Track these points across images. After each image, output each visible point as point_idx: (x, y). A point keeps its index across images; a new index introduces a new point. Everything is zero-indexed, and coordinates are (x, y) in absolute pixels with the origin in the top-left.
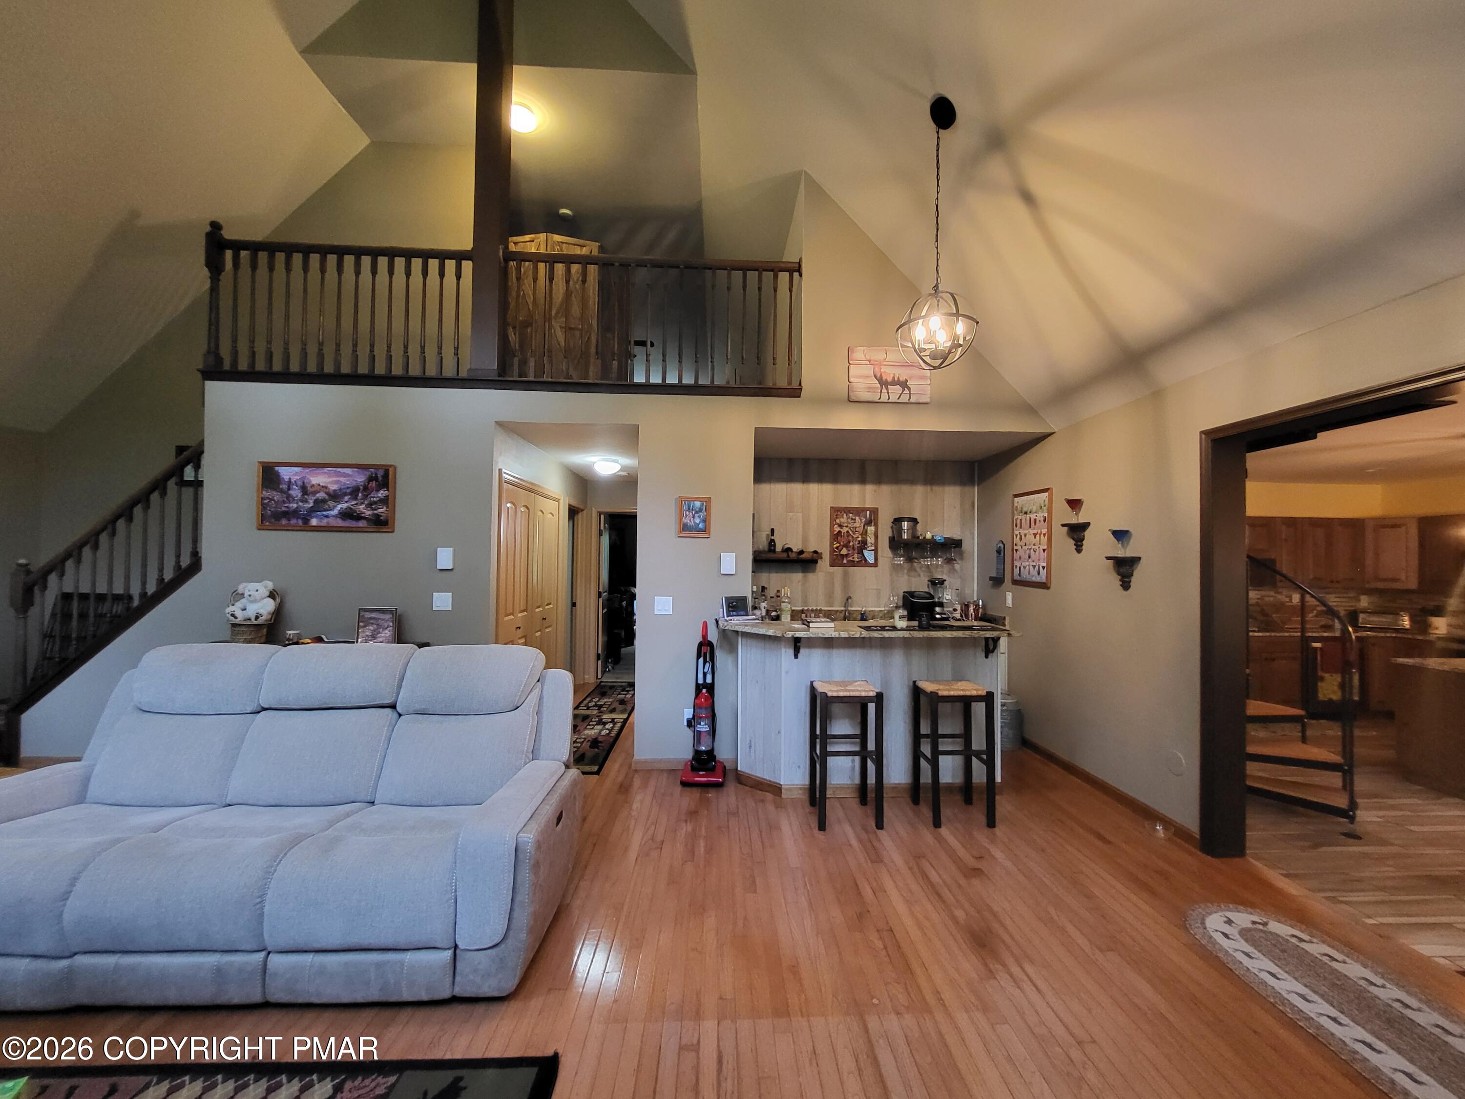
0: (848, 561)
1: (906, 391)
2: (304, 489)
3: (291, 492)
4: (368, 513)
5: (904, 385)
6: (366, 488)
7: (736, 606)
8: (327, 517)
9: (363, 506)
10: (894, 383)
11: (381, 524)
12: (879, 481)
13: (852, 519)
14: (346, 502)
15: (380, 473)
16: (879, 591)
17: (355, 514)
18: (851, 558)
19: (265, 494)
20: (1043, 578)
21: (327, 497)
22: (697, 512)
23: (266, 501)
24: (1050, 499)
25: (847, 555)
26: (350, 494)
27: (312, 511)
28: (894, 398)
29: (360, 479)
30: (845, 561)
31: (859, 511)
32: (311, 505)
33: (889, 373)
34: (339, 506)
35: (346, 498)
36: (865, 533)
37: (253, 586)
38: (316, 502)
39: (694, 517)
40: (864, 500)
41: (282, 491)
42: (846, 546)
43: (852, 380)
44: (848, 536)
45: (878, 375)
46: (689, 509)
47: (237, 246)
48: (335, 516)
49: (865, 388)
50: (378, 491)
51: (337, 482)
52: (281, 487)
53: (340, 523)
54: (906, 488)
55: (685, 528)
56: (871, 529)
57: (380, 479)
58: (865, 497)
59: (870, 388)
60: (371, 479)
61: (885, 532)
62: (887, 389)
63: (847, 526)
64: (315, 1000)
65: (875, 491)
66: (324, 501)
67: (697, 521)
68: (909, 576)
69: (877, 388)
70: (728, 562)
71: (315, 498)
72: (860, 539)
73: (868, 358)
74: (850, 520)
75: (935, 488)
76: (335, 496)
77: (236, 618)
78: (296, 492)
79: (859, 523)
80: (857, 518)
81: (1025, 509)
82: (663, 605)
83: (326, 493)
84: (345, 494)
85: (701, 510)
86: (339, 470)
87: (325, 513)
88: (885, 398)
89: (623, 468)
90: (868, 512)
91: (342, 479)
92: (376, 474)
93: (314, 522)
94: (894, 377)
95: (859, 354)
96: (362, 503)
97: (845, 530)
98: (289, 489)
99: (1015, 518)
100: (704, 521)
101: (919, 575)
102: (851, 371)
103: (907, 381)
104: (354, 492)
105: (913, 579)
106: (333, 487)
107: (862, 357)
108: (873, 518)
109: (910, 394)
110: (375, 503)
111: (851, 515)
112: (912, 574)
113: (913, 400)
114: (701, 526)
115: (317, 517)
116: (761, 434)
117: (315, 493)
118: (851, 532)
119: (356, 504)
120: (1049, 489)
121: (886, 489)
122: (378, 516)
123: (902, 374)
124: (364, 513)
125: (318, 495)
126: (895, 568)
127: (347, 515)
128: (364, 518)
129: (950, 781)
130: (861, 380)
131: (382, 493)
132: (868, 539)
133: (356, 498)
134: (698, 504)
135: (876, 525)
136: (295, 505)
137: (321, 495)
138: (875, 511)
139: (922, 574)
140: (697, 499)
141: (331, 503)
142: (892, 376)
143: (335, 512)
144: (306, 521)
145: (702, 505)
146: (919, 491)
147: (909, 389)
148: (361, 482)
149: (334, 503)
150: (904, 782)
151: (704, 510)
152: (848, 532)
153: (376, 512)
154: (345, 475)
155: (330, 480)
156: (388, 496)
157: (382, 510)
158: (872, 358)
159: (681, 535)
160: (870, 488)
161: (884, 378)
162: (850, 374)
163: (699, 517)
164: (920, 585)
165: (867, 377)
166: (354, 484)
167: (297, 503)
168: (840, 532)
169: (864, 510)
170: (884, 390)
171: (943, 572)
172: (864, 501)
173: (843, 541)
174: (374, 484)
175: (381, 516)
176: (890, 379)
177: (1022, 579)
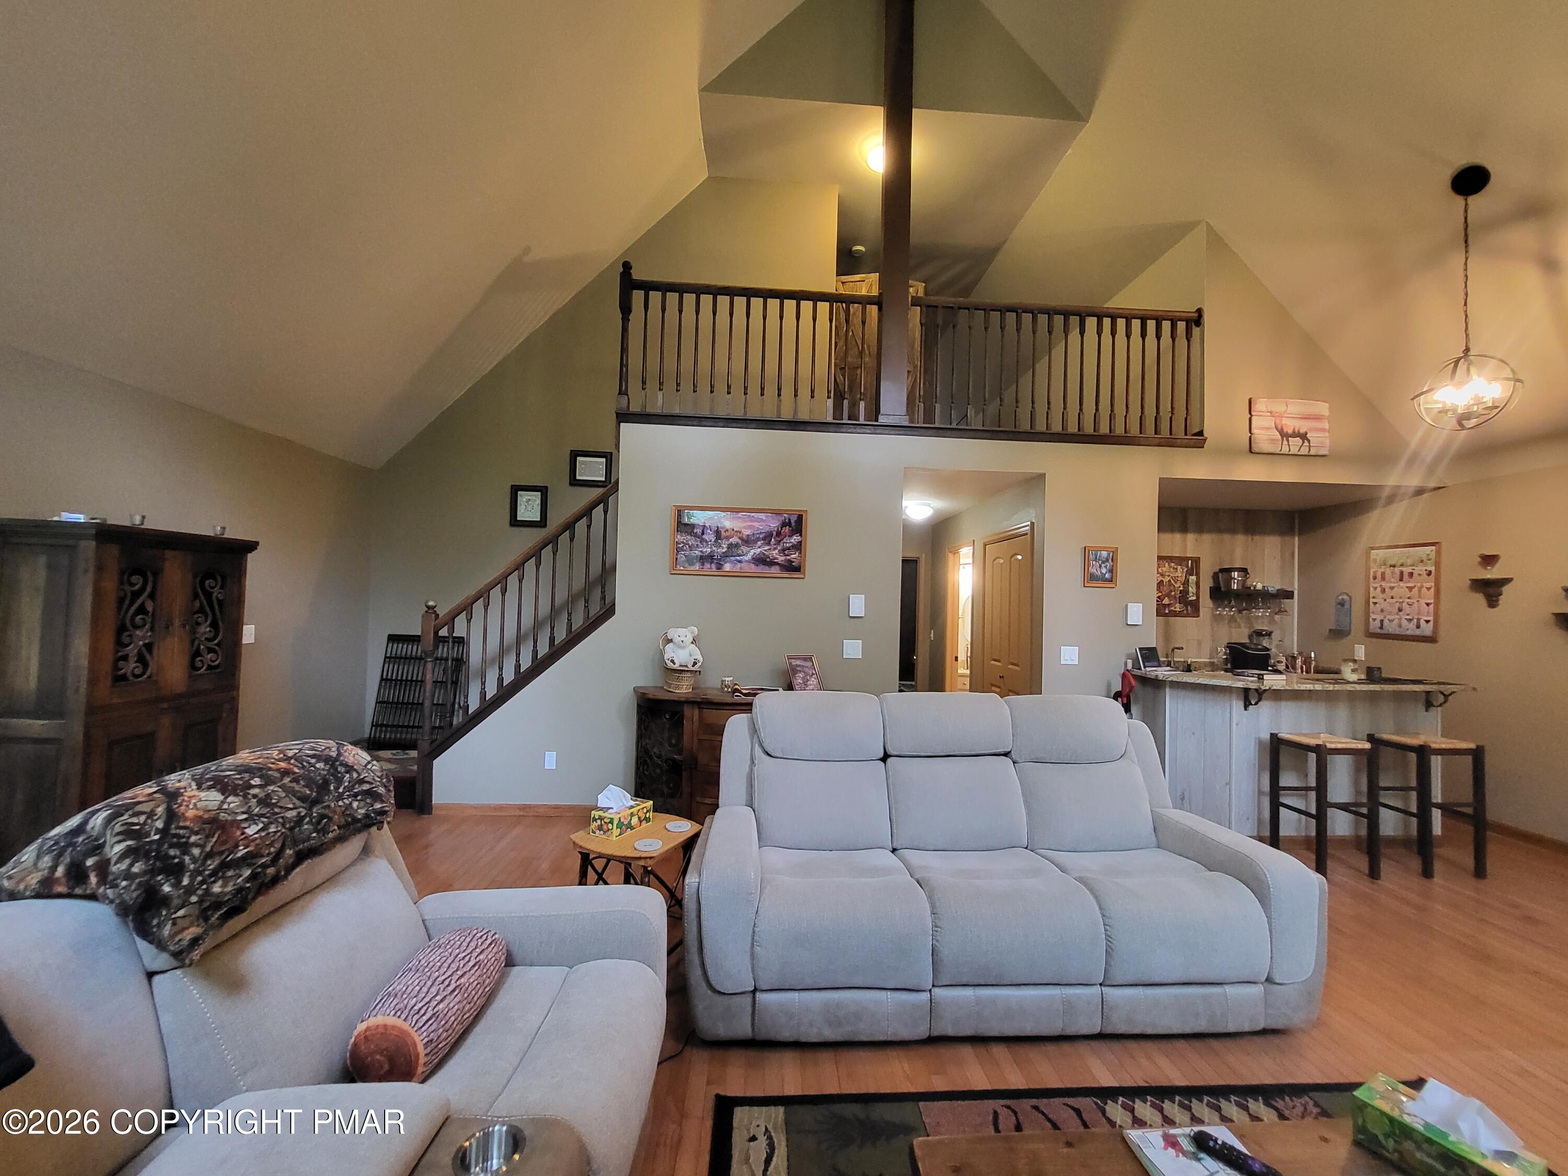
0: (1170, 611)
1: (1306, 443)
2: (718, 533)
3: (704, 536)
4: (781, 559)
5: (1304, 437)
6: (779, 534)
7: (1149, 655)
8: (740, 562)
9: (777, 551)
10: (1295, 435)
11: (793, 568)
12: (1200, 530)
13: (1174, 568)
14: (759, 547)
15: (794, 519)
16: (1200, 643)
17: (768, 560)
18: (1172, 608)
19: (680, 538)
20: (1427, 630)
21: (740, 542)
22: (1103, 562)
23: (681, 546)
24: (1438, 553)
25: (1169, 605)
26: (764, 539)
27: (725, 555)
28: (1294, 450)
29: (774, 524)
30: (1167, 611)
31: (1181, 560)
32: (725, 550)
33: (1290, 425)
34: (753, 551)
35: (759, 543)
36: (1186, 583)
37: (681, 631)
38: (730, 546)
39: (1100, 566)
40: (1185, 548)
41: (696, 535)
42: (1168, 595)
43: (1254, 431)
44: (1170, 586)
45: (1279, 427)
46: (1096, 558)
47: (648, 287)
48: (748, 561)
49: (1268, 440)
50: (791, 536)
51: (750, 527)
52: (695, 531)
53: (753, 568)
54: (1227, 537)
55: (1093, 578)
56: (1193, 578)
57: (793, 524)
58: (1186, 545)
59: (1272, 440)
60: (784, 525)
61: (1207, 584)
62: (1288, 441)
63: (1169, 576)
64: (1149, 1031)
65: (1196, 540)
66: (737, 546)
67: (1104, 571)
68: (1230, 627)
69: (1278, 440)
70: (1136, 614)
71: (728, 543)
72: (1181, 588)
73: (1270, 409)
74: (1172, 570)
75: (1256, 538)
76: (748, 541)
77: (674, 664)
78: (710, 537)
79: (1180, 572)
80: (1179, 567)
81: (1393, 563)
82: (1070, 655)
83: (739, 538)
84: (758, 539)
85: (1107, 560)
86: (753, 514)
87: (738, 558)
88: (1285, 450)
89: (937, 512)
90: (1190, 562)
91: (756, 524)
92: (790, 520)
93: (727, 567)
94: (1294, 429)
95: (1261, 405)
96: (775, 549)
97: (1166, 579)
98: (703, 534)
99: (1372, 571)
100: (1111, 571)
101: (1240, 627)
102: (1254, 422)
103: (1306, 433)
104: (768, 538)
105: (1234, 630)
106: (747, 532)
107: (1264, 409)
108: (1194, 566)
109: (1310, 446)
110: (789, 549)
111: (1173, 564)
112: (1233, 624)
113: (1313, 452)
114: (1107, 576)
115: (730, 562)
116: (1166, 486)
117: (728, 538)
118: (1172, 582)
119: (769, 549)
120: (1437, 543)
121: (1207, 538)
122: (790, 562)
123: (1303, 426)
124: (776, 558)
125: (731, 540)
126: (1217, 619)
127: (762, 561)
128: (777, 564)
129: (1393, 834)
130: (1263, 432)
131: (795, 539)
132: (1190, 589)
133: (769, 544)
134: (1104, 554)
135: (1198, 575)
136: (709, 550)
137: (734, 540)
138: (1196, 561)
139: (1242, 625)
140: (1104, 549)
141: (744, 549)
142: (1292, 428)
143: (748, 557)
144: (719, 567)
145: (1109, 555)
146: (1240, 540)
147: (1309, 441)
148: (774, 527)
149: (748, 549)
150: (1347, 834)
151: (1110, 560)
152: (1170, 581)
153: (788, 557)
154: (761, 520)
155: (744, 525)
156: (801, 542)
157: (794, 556)
158: (1273, 410)
159: (1088, 585)
160: (1191, 537)
161: (1285, 431)
162: (1253, 426)
163: (1106, 567)
164: (1241, 636)
165: (1268, 428)
166: (767, 529)
167: (711, 548)
168: (1162, 581)
169: (1188, 559)
170: (1285, 442)
171: (1263, 623)
172: (1185, 552)
173: (1165, 589)
174: (787, 529)
175: (794, 562)
176: (1290, 431)
177: (1386, 632)
